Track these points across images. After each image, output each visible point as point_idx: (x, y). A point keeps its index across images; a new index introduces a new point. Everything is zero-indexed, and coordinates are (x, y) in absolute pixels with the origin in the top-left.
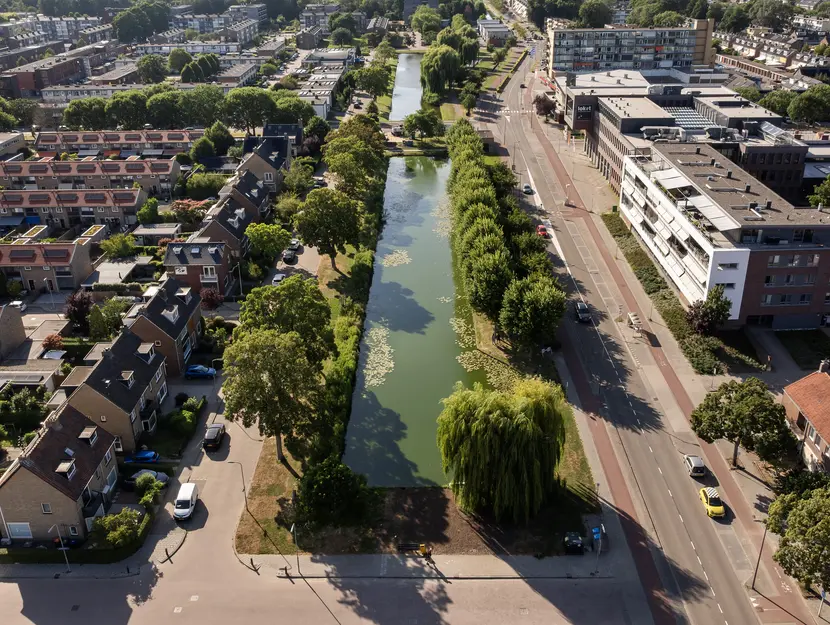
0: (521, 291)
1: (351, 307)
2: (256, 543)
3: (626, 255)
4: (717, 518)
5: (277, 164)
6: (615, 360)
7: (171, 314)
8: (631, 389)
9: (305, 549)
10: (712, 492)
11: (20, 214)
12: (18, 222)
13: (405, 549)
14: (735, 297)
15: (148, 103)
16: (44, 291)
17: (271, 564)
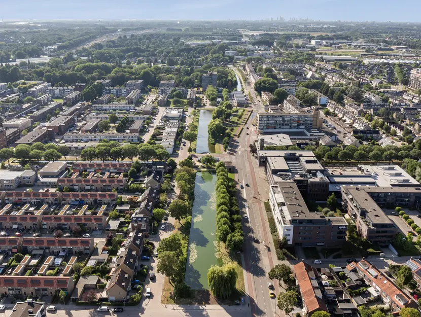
0: (231, 237)
1: (185, 238)
2: (166, 302)
3: (269, 219)
4: (272, 298)
5: (158, 181)
6: (257, 256)
7: (138, 242)
8: (260, 265)
9: (177, 304)
10: (272, 291)
11: (78, 200)
12: (77, 203)
13: (200, 304)
14: (291, 238)
15: (111, 152)
16: (94, 230)
17: (170, 306)
